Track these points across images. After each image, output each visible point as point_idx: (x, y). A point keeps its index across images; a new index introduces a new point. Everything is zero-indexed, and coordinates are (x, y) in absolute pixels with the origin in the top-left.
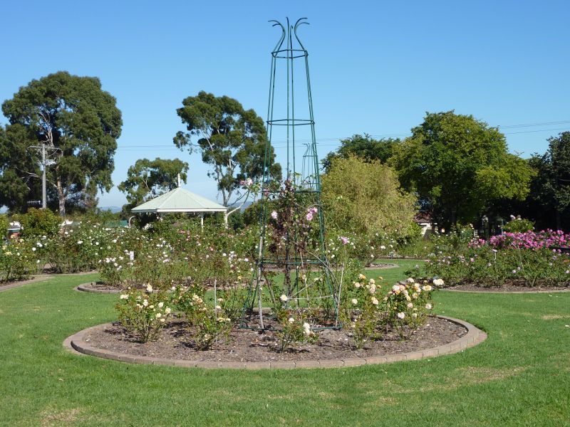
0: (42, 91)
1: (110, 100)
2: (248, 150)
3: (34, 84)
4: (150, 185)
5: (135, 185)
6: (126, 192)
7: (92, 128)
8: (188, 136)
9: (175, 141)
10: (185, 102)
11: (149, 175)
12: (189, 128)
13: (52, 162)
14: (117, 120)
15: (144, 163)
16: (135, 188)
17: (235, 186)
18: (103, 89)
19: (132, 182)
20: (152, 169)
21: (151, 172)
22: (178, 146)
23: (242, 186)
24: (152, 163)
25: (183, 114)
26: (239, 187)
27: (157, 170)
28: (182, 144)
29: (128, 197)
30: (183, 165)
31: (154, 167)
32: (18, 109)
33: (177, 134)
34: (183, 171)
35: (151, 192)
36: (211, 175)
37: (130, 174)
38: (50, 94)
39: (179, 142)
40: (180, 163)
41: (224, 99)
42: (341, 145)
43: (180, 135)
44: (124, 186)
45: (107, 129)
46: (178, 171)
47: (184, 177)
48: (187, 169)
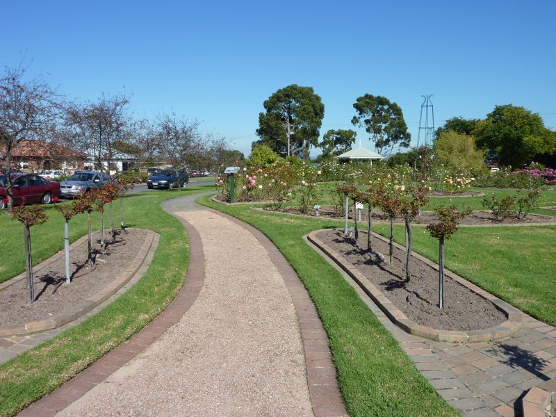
0: (283, 95)
1: (318, 98)
2: (392, 125)
3: (279, 91)
4: (335, 144)
5: (327, 144)
6: (322, 148)
7: (308, 114)
8: (359, 118)
9: (352, 121)
10: (358, 100)
11: (335, 139)
12: (360, 114)
13: (293, 133)
14: (322, 109)
15: (332, 132)
16: (327, 146)
18: (315, 93)
19: (325, 142)
21: (336, 137)
22: (354, 124)
24: (336, 132)
25: (357, 106)
26: (386, 146)
27: (339, 136)
28: (356, 123)
29: (323, 151)
30: (354, 134)
31: (338, 134)
33: (353, 117)
34: (353, 137)
35: (336, 148)
36: (371, 139)
37: (324, 138)
38: (288, 96)
39: (354, 122)
40: (352, 131)
41: (379, 97)
42: (446, 123)
43: (355, 118)
44: (322, 145)
45: (317, 114)
46: (351, 136)
47: (354, 140)
48: (356, 135)
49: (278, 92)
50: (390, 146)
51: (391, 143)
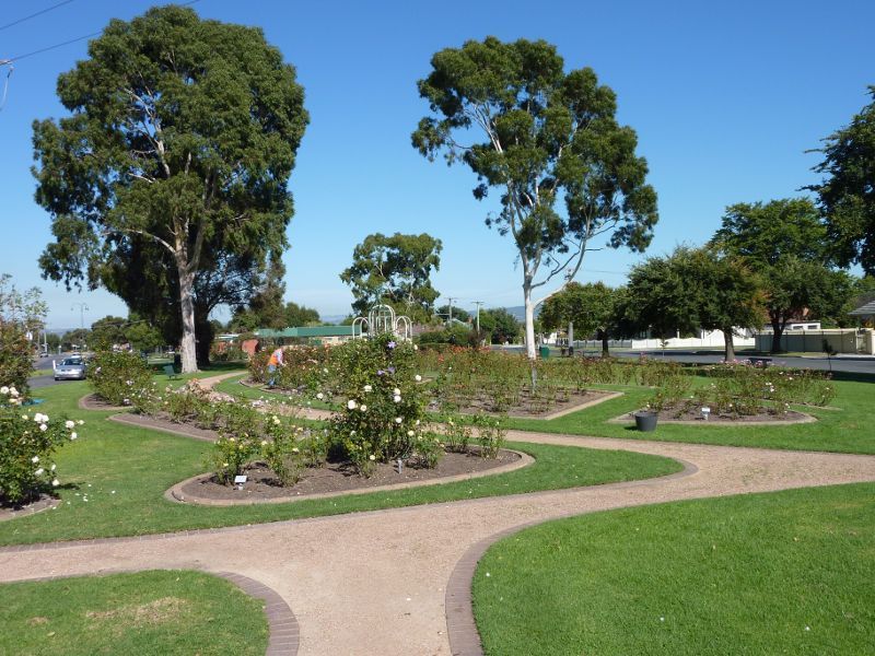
0: (131, 44)
3: (116, 29)
4: (387, 272)
5: (365, 273)
6: (353, 284)
7: (226, 108)
9: (416, 142)
11: (385, 258)
15: (377, 240)
16: (365, 278)
17: (543, 246)
19: (360, 267)
20: (388, 250)
21: (388, 253)
22: (424, 152)
23: (558, 247)
24: (388, 239)
26: (551, 249)
27: (396, 251)
28: (431, 145)
29: (354, 291)
30: (434, 244)
31: (393, 246)
32: (82, 84)
33: (420, 125)
34: (433, 253)
35: (388, 283)
36: (493, 224)
37: (356, 256)
39: (426, 142)
40: (430, 239)
41: (521, 46)
43: (426, 124)
44: (350, 275)
46: (426, 252)
47: (436, 262)
48: (439, 248)
49: (109, 32)
50: (565, 249)
51: (570, 239)
